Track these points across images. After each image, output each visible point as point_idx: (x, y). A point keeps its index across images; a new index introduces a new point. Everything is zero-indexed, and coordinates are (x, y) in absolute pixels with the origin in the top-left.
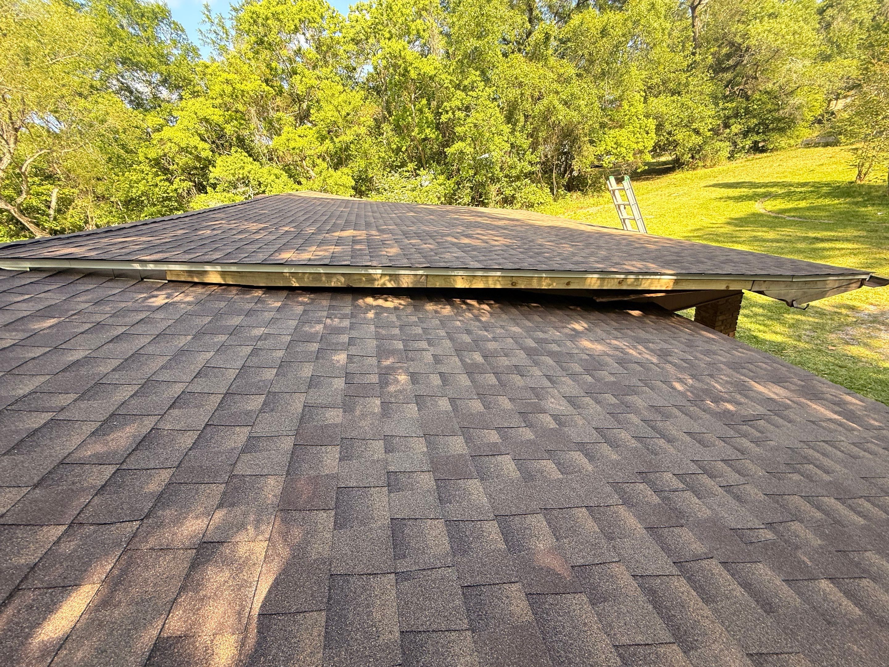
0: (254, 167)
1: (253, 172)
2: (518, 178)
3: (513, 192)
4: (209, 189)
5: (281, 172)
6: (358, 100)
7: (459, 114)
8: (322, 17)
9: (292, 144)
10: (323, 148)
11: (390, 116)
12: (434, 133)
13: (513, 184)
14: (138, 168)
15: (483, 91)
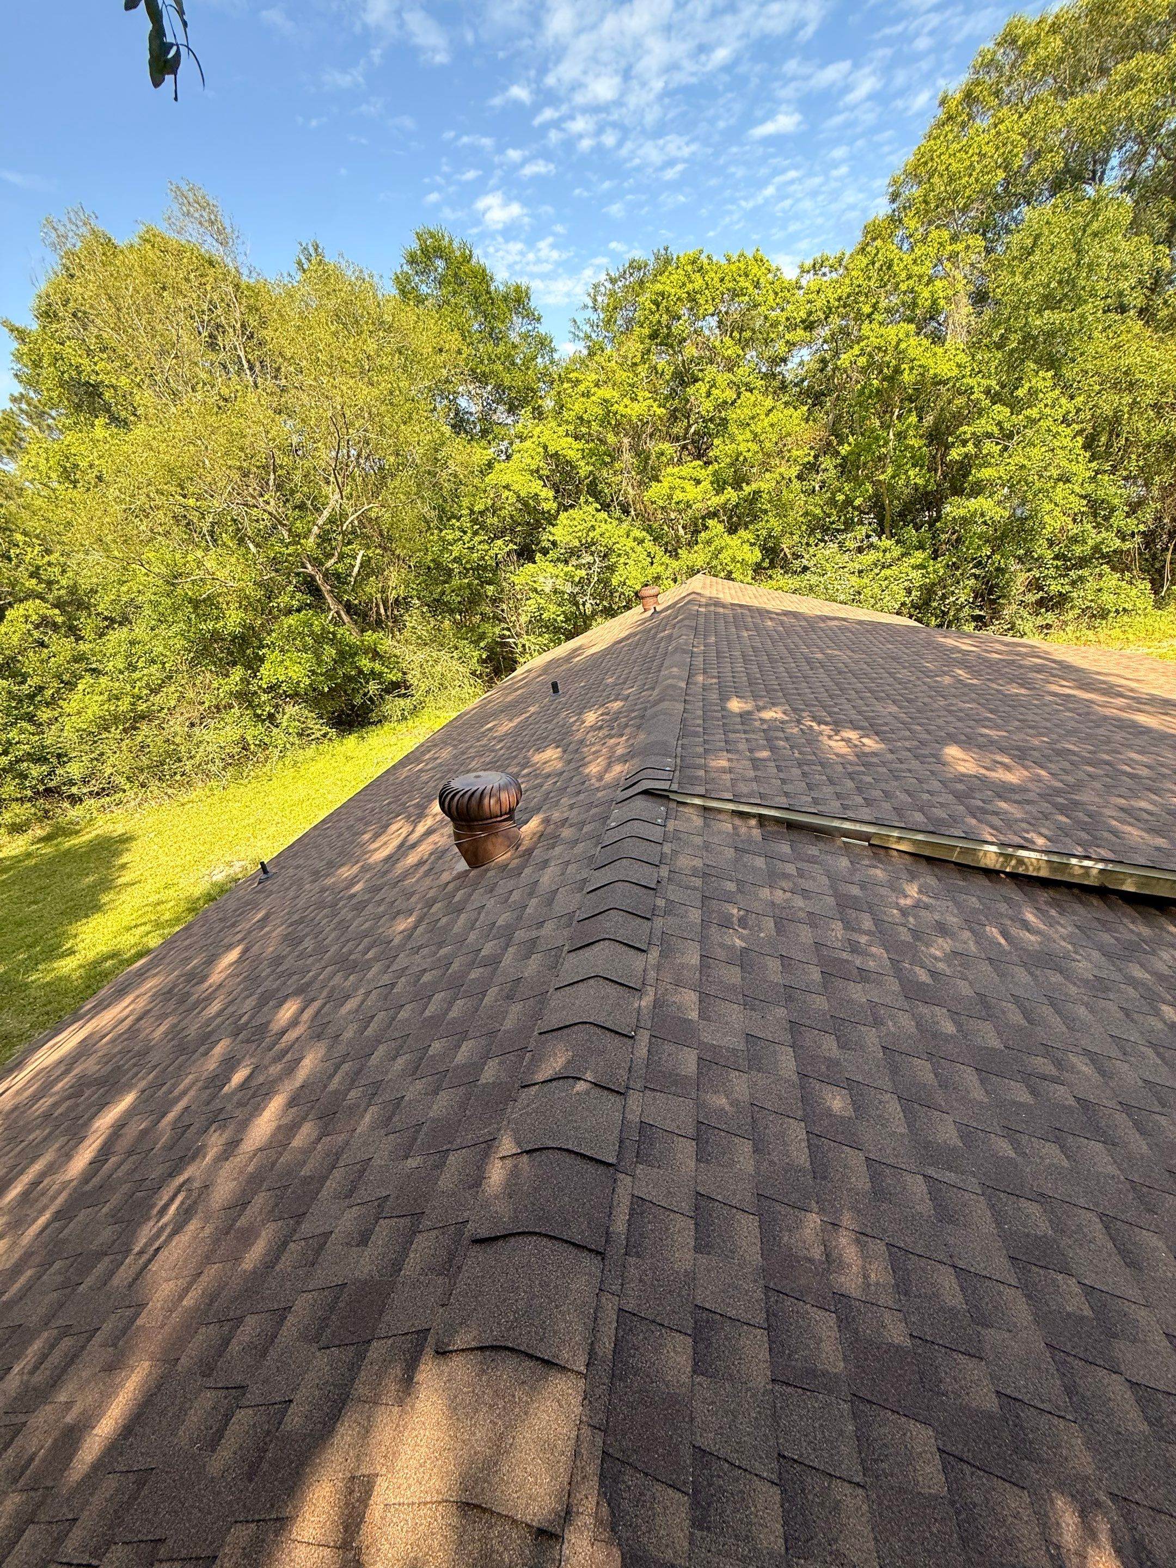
0: (609, 527)
1: (607, 535)
2: (1083, 562)
3: (1068, 588)
4: (538, 556)
5: (644, 533)
6: (796, 422)
7: (990, 447)
8: (757, 285)
9: (678, 496)
10: (721, 499)
11: (841, 443)
12: (924, 476)
13: (1071, 573)
14: (458, 524)
15: (1053, 407)
